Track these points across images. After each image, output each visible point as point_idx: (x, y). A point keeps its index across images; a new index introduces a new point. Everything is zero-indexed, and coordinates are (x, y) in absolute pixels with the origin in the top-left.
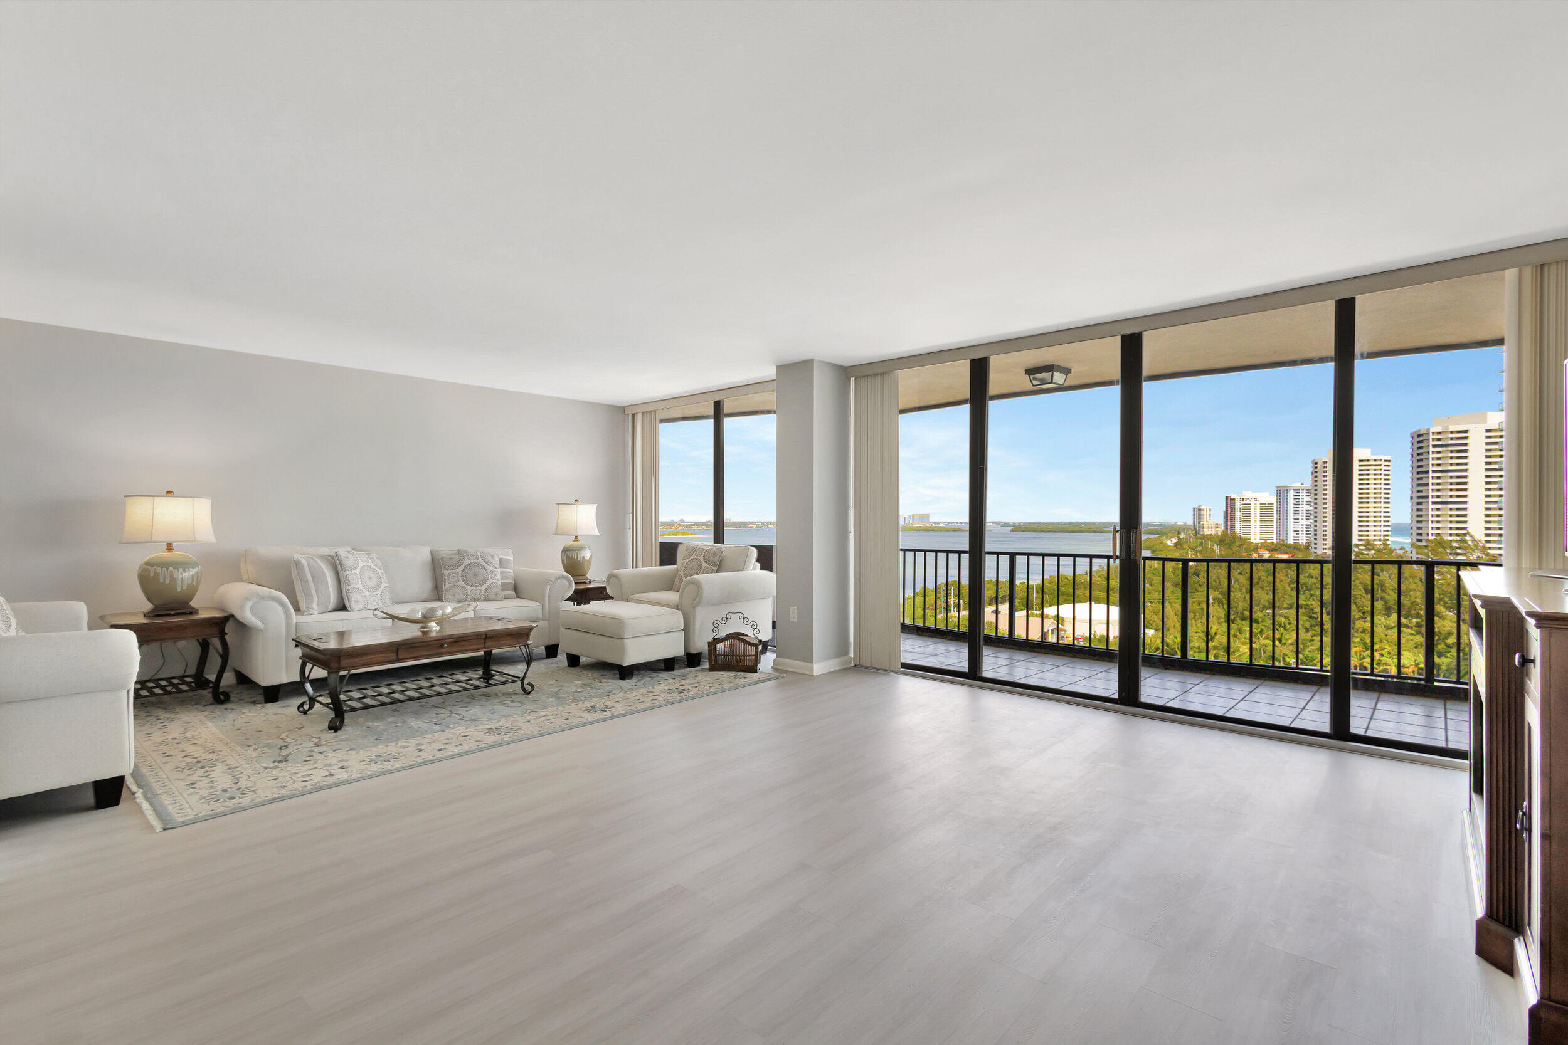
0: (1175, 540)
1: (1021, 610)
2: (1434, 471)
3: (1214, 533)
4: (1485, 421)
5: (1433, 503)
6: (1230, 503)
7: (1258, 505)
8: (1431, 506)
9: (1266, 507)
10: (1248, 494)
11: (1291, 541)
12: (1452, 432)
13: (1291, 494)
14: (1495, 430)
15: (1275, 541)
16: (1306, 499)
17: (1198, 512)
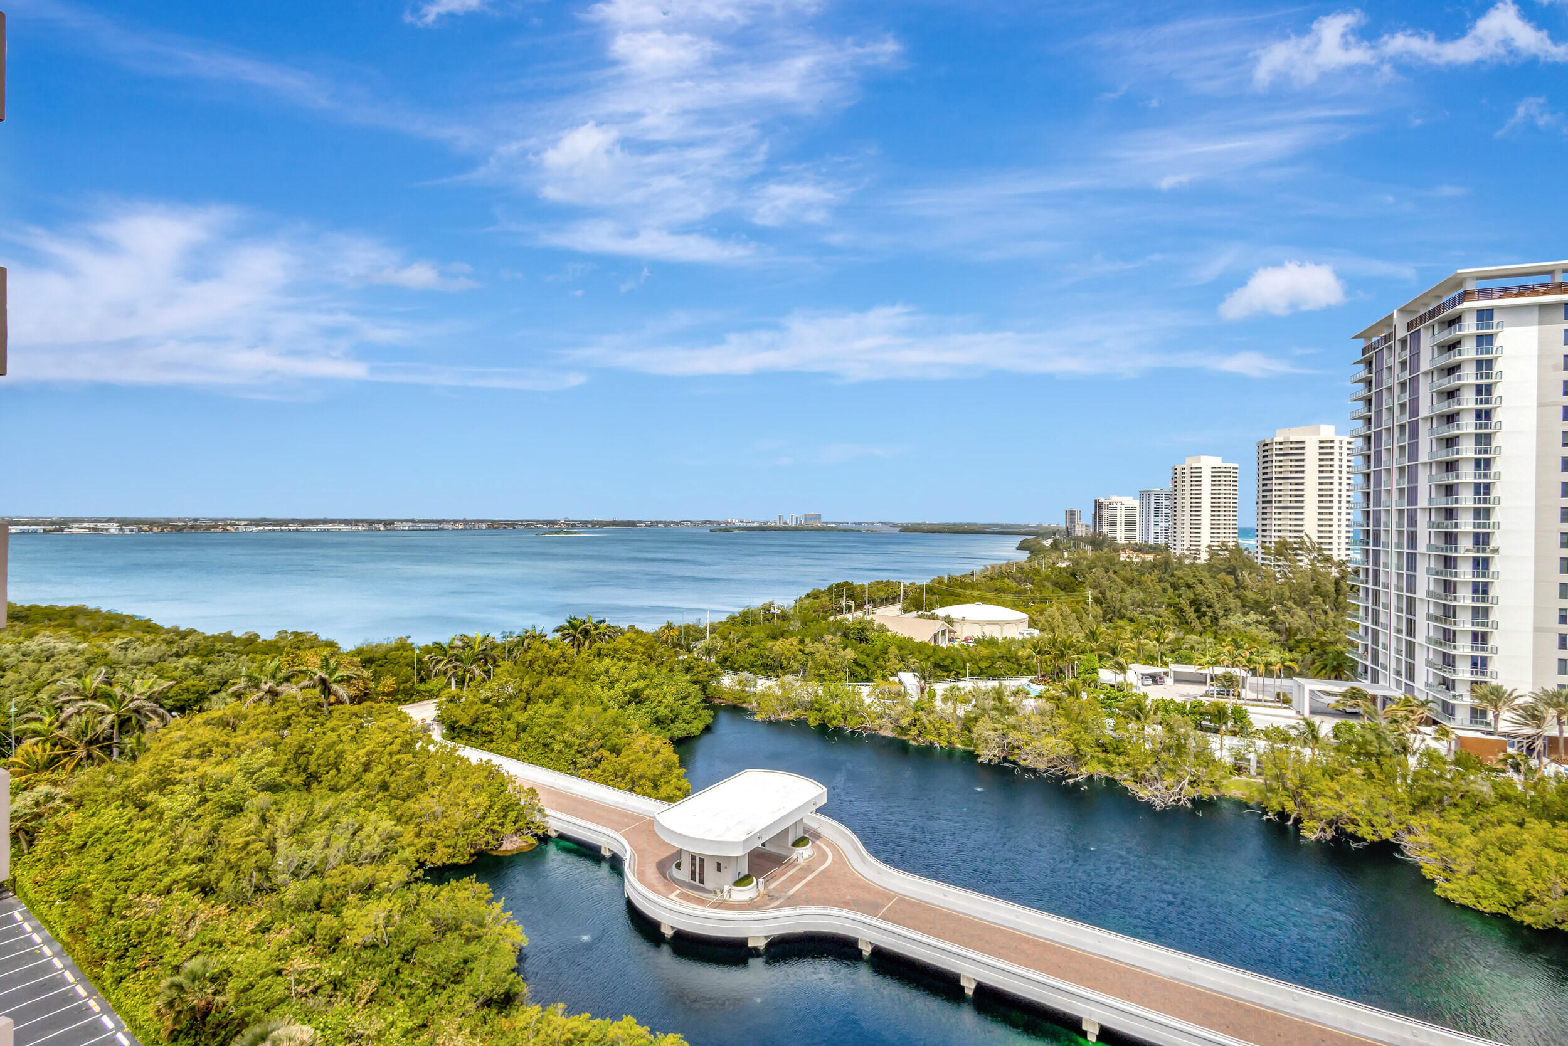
0: (1051, 541)
1: (912, 611)
2: (1276, 478)
3: (1084, 535)
4: (1318, 433)
5: (1276, 508)
6: (1099, 506)
7: (1123, 509)
8: (1274, 510)
9: (1130, 511)
10: (1114, 499)
11: (1152, 542)
12: (1291, 443)
13: (1153, 497)
14: (1327, 442)
15: (1138, 541)
16: (1165, 503)
17: (1071, 515)
